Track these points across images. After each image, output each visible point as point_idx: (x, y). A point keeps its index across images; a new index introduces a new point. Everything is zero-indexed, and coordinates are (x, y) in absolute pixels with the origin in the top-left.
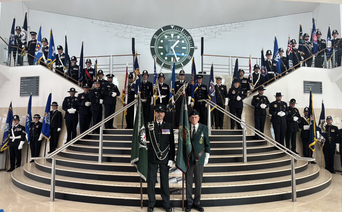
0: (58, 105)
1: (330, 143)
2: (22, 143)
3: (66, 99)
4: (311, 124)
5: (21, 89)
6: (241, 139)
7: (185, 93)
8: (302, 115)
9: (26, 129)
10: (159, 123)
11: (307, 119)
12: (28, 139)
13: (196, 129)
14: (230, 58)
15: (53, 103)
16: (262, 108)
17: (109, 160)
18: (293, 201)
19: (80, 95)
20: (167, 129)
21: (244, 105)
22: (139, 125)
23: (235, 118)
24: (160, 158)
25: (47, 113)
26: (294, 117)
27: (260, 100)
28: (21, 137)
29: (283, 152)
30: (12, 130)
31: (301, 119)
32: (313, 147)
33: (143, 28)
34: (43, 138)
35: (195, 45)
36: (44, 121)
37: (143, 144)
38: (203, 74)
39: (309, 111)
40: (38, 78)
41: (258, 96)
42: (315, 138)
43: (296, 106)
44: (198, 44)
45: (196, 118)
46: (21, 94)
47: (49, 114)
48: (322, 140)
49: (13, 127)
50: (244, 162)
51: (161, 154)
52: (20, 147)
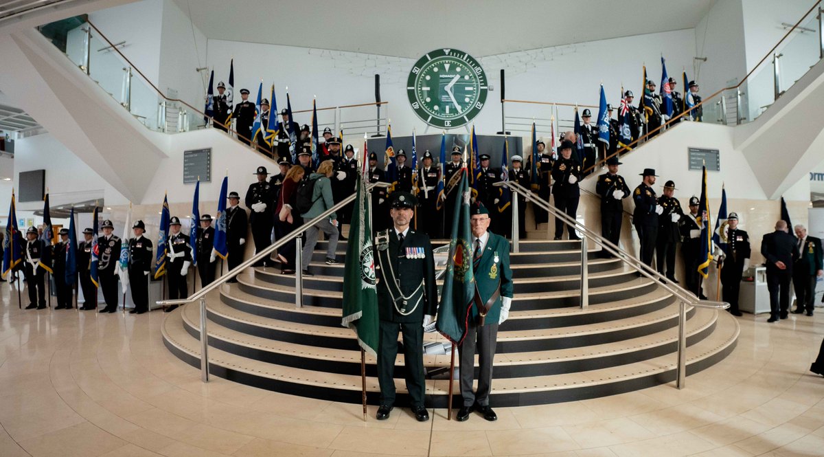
0: (239, 198)
1: (735, 261)
2: (186, 264)
3: (252, 186)
4: (704, 227)
5: (185, 171)
6: (578, 258)
7: (466, 167)
8: (687, 210)
9: (191, 241)
10: (401, 234)
11: (695, 218)
12: (194, 257)
13: (482, 246)
14: (555, 105)
15: (231, 194)
16: (616, 197)
17: (317, 302)
18: (678, 386)
19: (274, 179)
20: (418, 247)
21: (581, 193)
22: (361, 237)
23: (565, 217)
24: (402, 312)
25: (222, 212)
26: (673, 214)
27: (612, 183)
28: (185, 254)
29: (653, 282)
30: (170, 241)
31: (684, 218)
32: (705, 270)
33: (396, 59)
34: (217, 258)
35: (489, 83)
36: (217, 226)
37: (367, 281)
38: (505, 135)
39: (700, 205)
40: (209, 150)
41: (608, 175)
42: (710, 253)
43: (675, 195)
44: (493, 82)
45: (483, 221)
46: (184, 179)
47: (225, 213)
48: (720, 256)
49: (171, 238)
50: (582, 307)
51: (406, 303)
52: (184, 271)
